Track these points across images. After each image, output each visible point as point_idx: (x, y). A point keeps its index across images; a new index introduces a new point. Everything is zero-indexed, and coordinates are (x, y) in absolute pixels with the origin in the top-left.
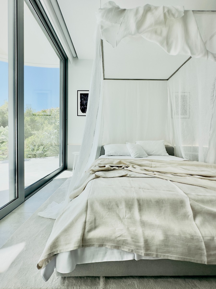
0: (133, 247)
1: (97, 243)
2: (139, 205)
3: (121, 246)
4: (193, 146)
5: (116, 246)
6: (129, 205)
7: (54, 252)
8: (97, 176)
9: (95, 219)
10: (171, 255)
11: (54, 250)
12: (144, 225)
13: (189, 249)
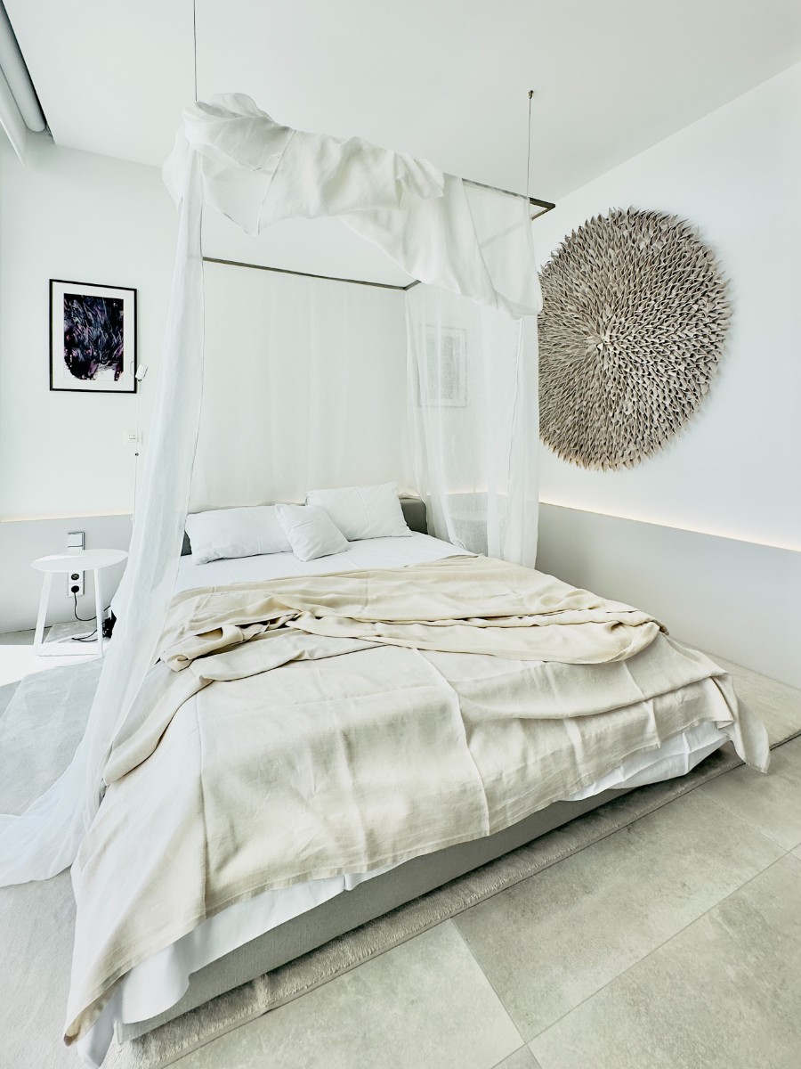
0: (340, 862)
1: (246, 891)
2: (349, 746)
3: (311, 873)
4: (477, 491)
5: (298, 876)
6: (323, 754)
7: (119, 969)
8: (207, 680)
9: (232, 827)
10: (424, 846)
11: (119, 964)
12: (363, 796)
13: (458, 817)
